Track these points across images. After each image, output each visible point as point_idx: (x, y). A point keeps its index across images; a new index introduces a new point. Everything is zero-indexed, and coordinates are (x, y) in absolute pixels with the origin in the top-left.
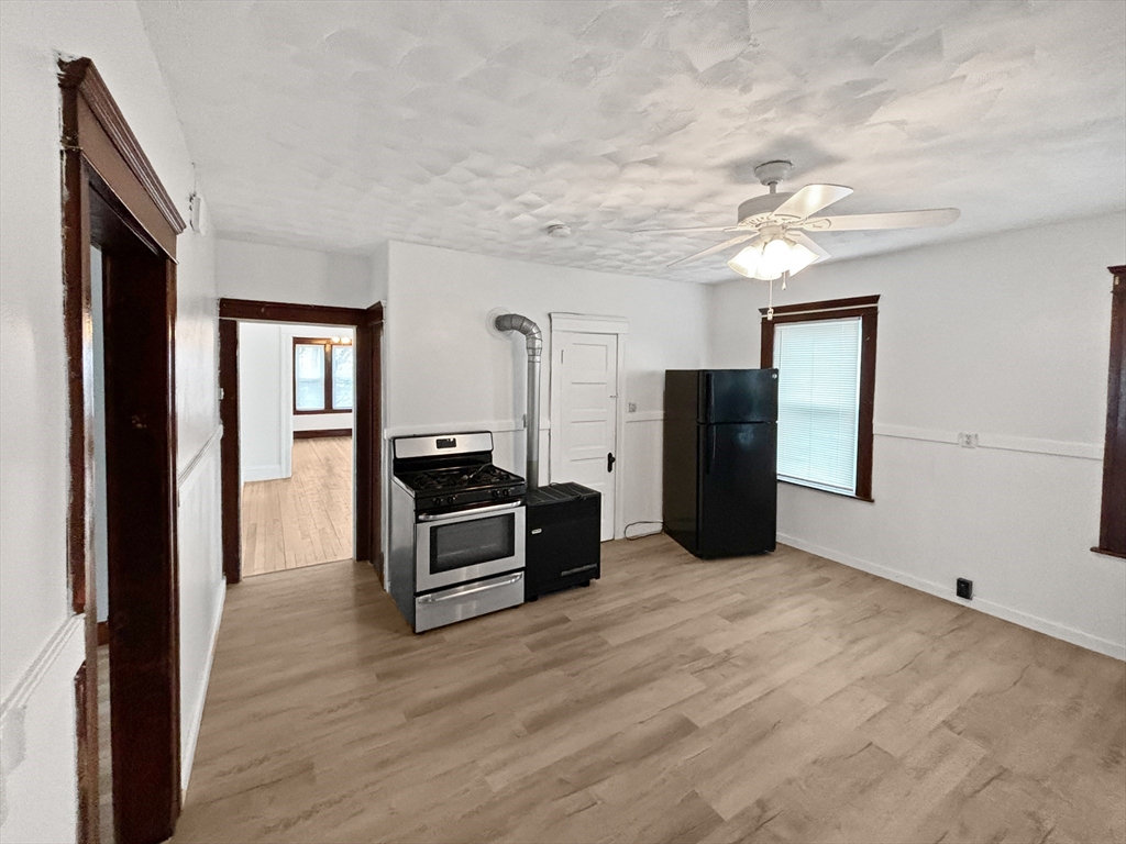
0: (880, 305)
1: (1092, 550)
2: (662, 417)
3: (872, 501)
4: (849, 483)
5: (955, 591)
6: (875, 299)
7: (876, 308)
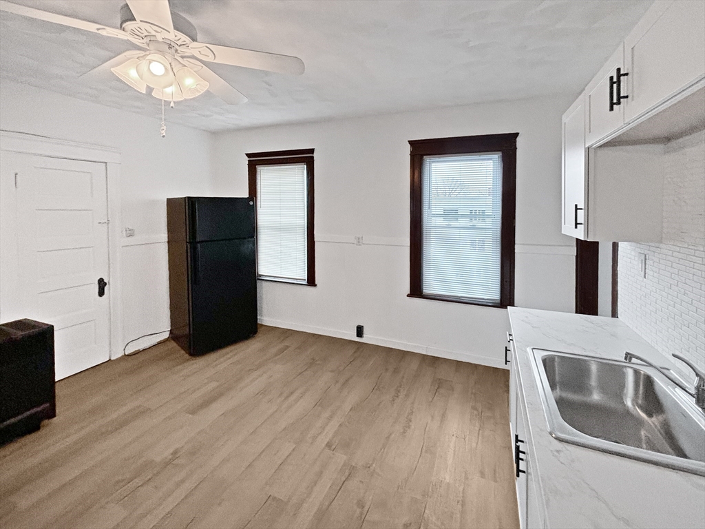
0: (315, 155)
1: (407, 296)
2: (167, 240)
3: (315, 285)
4: (303, 275)
5: (356, 334)
6: (312, 151)
7: (313, 157)
